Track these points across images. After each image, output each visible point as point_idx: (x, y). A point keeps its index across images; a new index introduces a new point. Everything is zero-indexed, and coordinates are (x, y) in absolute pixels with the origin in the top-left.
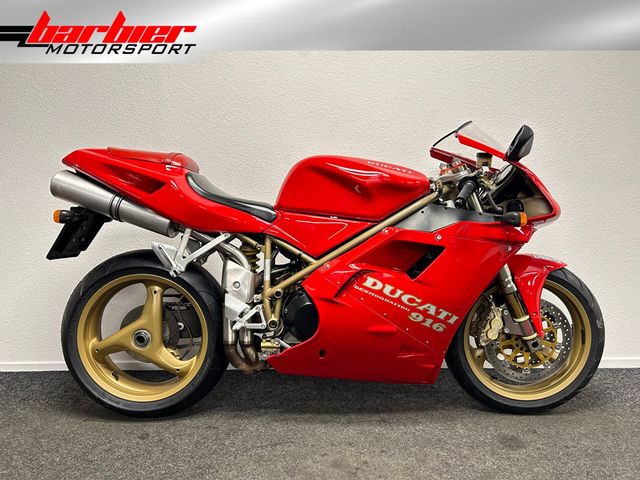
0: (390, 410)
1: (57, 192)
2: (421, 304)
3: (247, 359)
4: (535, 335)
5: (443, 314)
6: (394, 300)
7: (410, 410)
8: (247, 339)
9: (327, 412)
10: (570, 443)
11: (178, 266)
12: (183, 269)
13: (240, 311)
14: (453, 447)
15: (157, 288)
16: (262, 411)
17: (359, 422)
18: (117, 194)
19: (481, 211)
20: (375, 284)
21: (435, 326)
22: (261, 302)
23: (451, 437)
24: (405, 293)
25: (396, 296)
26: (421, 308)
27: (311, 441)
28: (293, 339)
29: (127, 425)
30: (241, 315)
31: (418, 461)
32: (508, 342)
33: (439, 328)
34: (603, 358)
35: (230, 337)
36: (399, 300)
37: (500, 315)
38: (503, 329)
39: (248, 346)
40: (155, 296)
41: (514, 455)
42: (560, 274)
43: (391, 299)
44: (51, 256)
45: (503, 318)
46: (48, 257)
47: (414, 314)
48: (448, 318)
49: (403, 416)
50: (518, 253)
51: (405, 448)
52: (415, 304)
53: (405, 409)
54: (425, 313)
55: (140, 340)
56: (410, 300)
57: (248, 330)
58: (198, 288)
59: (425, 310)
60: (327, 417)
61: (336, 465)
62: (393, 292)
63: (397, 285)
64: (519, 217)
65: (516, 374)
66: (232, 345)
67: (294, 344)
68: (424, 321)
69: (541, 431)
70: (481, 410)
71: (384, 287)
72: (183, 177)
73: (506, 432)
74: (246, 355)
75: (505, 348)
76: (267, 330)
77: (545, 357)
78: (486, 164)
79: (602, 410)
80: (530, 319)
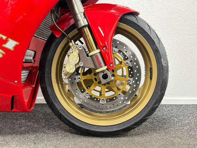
4: (105, 68)
45: (79, 53)
50: (97, 3)
79: (166, 133)
80: (100, 52)
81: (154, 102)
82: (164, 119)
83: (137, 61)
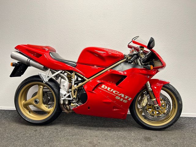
0: (112, 127)
1: (13, 57)
2: (119, 94)
3: (67, 109)
4: (158, 105)
5: (126, 97)
6: (111, 92)
7: (118, 127)
8: (67, 103)
9: (92, 126)
10: (168, 141)
11: (46, 80)
12: (47, 81)
13: (64, 94)
14: (128, 139)
15: (42, 86)
16: (73, 125)
17: (101, 130)
18: (29, 58)
19: (140, 65)
20: (105, 87)
21: (124, 101)
22: (71, 92)
23: (129, 136)
24: (114, 90)
25: (111, 91)
26: (119, 95)
27: (84, 135)
28: (80, 103)
29: (32, 127)
30: (65, 95)
31: (116, 143)
32: (150, 107)
33: (125, 101)
34: (182, 113)
35: (62, 102)
36: (112, 92)
37: (147, 98)
38: (147, 103)
39: (67, 105)
40: (41, 89)
41: (148, 143)
42: (167, 86)
43: (110, 92)
44: (11, 76)
45: (147, 99)
46: (10, 76)
47: (117, 97)
48: (128, 98)
49: (116, 129)
50: (152, 78)
51: (113, 139)
52: (117, 94)
53: (117, 126)
54: (120, 96)
55: (36, 102)
56: (116, 92)
57: (67, 100)
58: (53, 87)
59: (121, 96)
60: (92, 128)
61: (90, 143)
62: (110, 90)
63: (111, 87)
64: (150, 67)
65: (152, 117)
66: (62, 104)
67: (81, 105)
68: (120, 99)
69: (159, 136)
70: (141, 128)
71: (108, 88)
72: (49, 53)
73: (147, 136)
74: (67, 108)
75: (149, 109)
76: (73, 100)
77: (162, 112)
78: (142, 50)
79: (182, 130)
80: (156, 100)
81: (176, 118)
82: (181, 125)
83: (169, 102)
